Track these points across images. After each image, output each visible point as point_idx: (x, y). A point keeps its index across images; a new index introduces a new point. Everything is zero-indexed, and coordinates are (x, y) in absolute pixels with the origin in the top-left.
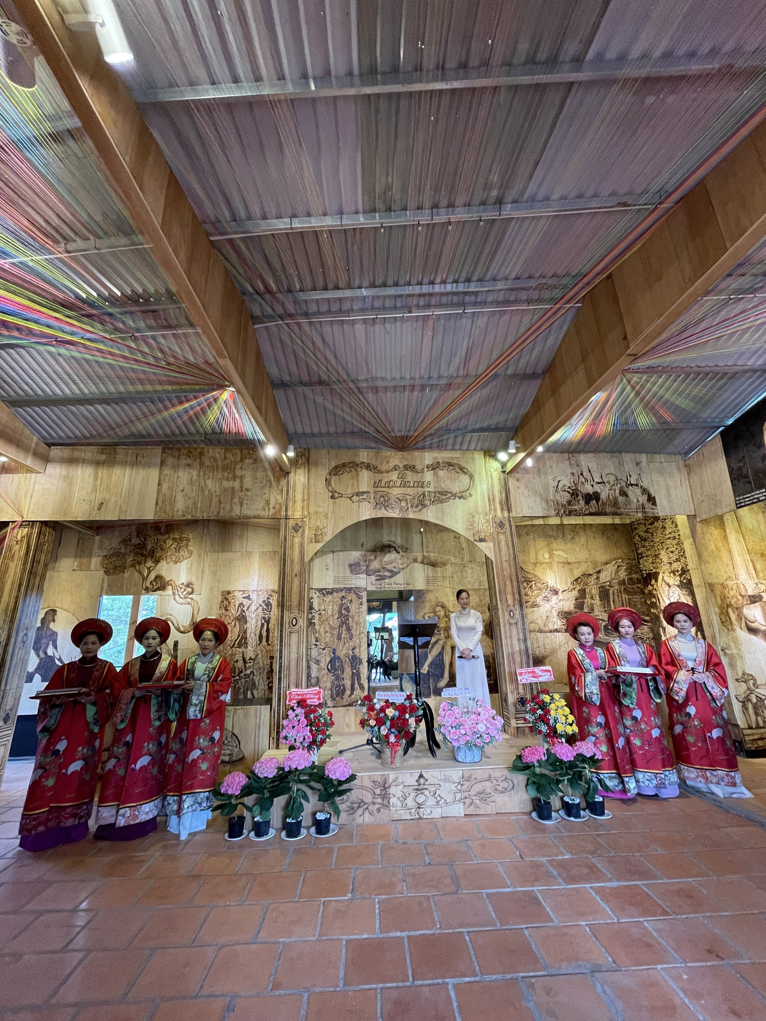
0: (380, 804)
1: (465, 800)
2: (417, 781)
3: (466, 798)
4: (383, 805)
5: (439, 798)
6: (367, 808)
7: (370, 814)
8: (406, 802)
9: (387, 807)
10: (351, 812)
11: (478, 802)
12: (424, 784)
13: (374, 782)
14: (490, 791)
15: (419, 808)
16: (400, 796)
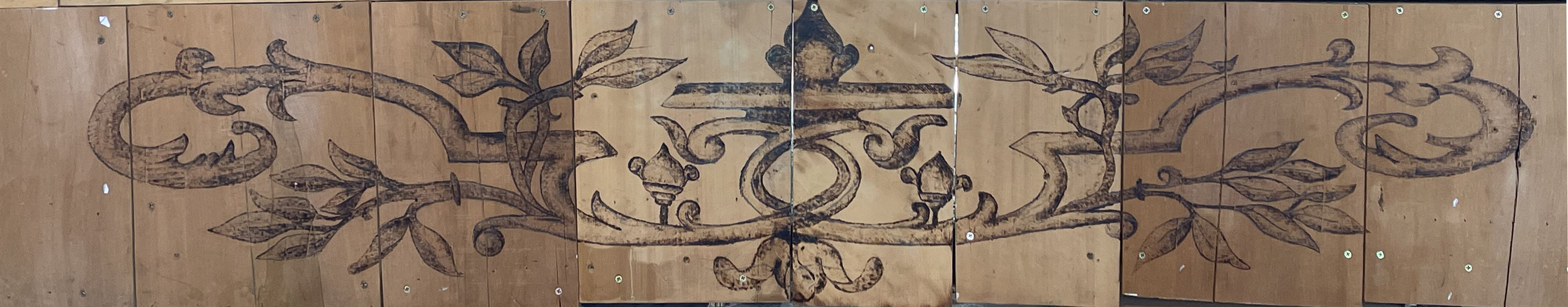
0: (500, 196)
1: (1133, 206)
2: (776, 58)
3: (1140, 191)
4: (528, 206)
5: (934, 184)
6: (405, 222)
7: (429, 257)
8: (690, 191)
9: (551, 216)
10: (292, 238)
11: (1230, 221)
12: (830, 83)
13: (454, 49)
14: (1336, 160)
15: (790, 236)
16: (650, 152)
